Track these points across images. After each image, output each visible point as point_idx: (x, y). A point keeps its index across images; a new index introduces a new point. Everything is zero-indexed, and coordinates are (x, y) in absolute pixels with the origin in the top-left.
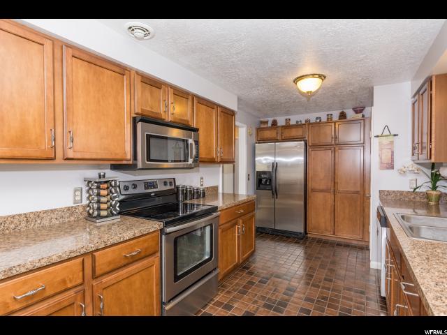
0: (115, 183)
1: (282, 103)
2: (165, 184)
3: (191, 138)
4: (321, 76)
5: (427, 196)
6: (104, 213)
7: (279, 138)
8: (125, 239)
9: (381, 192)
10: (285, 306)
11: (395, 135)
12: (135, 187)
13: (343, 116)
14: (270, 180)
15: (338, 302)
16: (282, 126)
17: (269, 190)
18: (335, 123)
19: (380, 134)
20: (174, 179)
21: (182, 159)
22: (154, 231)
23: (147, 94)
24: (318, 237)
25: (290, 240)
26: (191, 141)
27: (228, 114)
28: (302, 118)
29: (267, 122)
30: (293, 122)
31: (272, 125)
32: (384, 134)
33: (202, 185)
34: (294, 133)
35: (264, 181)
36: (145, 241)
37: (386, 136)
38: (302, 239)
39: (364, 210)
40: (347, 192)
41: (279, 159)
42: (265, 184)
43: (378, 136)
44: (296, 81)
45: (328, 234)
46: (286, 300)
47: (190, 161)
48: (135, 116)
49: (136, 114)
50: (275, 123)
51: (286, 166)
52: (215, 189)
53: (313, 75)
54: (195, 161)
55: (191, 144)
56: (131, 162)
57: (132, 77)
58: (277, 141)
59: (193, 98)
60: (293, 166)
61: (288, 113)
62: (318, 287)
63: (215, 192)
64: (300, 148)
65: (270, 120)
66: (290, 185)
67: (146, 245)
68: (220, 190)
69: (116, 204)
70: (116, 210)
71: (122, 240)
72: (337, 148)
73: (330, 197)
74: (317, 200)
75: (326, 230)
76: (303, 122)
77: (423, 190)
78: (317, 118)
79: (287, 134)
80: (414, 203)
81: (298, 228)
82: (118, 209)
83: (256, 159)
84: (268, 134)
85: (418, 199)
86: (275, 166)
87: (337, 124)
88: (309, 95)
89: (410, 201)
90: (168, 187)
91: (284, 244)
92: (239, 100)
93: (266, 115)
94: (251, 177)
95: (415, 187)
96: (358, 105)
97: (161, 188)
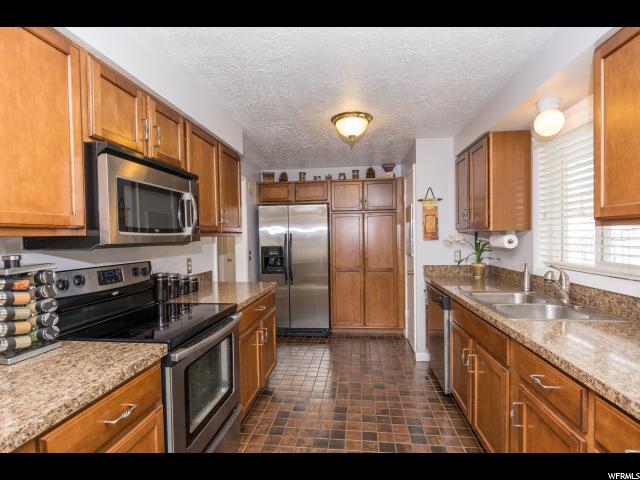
0: (49, 276)
1: (301, 149)
2: (135, 272)
3: (188, 191)
4: (367, 116)
5: (472, 269)
6: (23, 342)
7: (292, 198)
8: (107, 389)
9: (426, 267)
10: (342, 436)
11: (439, 200)
12: (80, 281)
13: (371, 173)
14: (282, 258)
15: (400, 413)
16: (296, 183)
17: (280, 273)
18: (363, 182)
19: (423, 198)
20: (149, 262)
21: (174, 227)
22: (155, 364)
23: (112, 101)
24: (345, 331)
25: (311, 340)
26: (187, 196)
27: (231, 157)
28: (322, 172)
29: (271, 176)
30: (309, 178)
31: (281, 180)
32: (428, 197)
33: (189, 272)
34: (313, 192)
35: (273, 261)
36: (141, 384)
37: (430, 200)
38: (326, 337)
39: (397, 292)
40: (379, 270)
41: (294, 229)
42: (275, 265)
43: (421, 200)
44: (335, 119)
45: (357, 325)
46: (340, 427)
47: (188, 231)
48: (90, 140)
49: (92, 137)
50: (284, 177)
51: (303, 238)
52: (208, 276)
53: (358, 113)
54: (195, 231)
55: (188, 201)
56: (83, 233)
57: (83, 61)
58: (288, 203)
59: (185, 124)
60: (314, 239)
61: (302, 164)
62: (371, 398)
63: (208, 283)
64: (322, 214)
65: (277, 173)
66: (307, 265)
67: (141, 393)
68: (215, 278)
69: (51, 319)
70: (51, 332)
71: (100, 393)
72: (366, 215)
73: (359, 277)
74: (344, 281)
75: (355, 320)
76: (323, 179)
77: (469, 263)
78: (340, 175)
79: (302, 193)
80: (459, 278)
81: (322, 323)
82: (56, 329)
83: (260, 229)
84: (275, 193)
85: (462, 273)
86: (289, 239)
87: (365, 184)
88: (352, 141)
89: (455, 276)
90: (141, 279)
91: (306, 348)
92: (245, 137)
93: (272, 165)
94: (253, 255)
95: (458, 259)
96: (388, 161)
97: (127, 280)
